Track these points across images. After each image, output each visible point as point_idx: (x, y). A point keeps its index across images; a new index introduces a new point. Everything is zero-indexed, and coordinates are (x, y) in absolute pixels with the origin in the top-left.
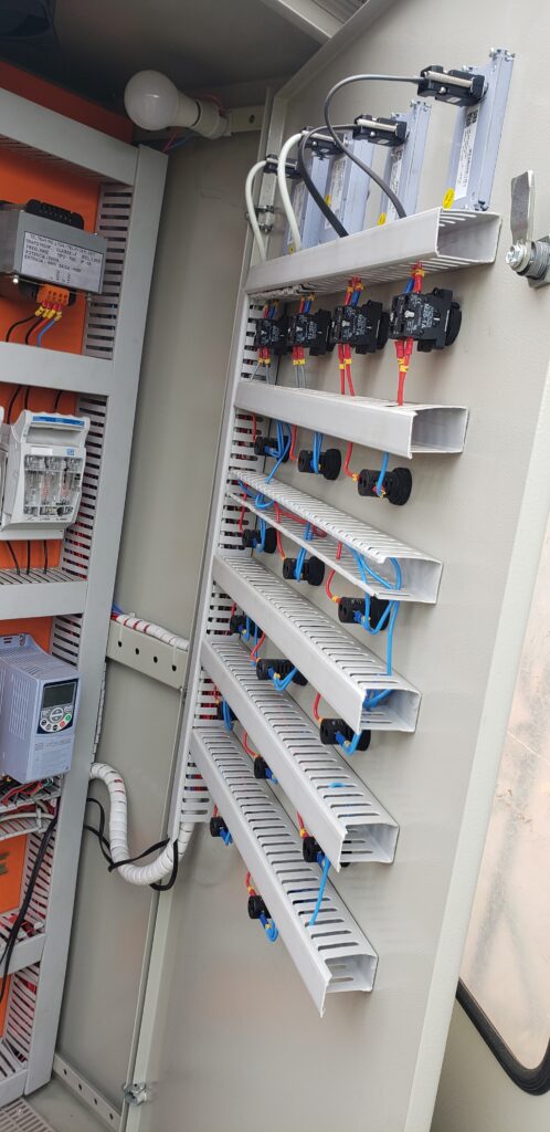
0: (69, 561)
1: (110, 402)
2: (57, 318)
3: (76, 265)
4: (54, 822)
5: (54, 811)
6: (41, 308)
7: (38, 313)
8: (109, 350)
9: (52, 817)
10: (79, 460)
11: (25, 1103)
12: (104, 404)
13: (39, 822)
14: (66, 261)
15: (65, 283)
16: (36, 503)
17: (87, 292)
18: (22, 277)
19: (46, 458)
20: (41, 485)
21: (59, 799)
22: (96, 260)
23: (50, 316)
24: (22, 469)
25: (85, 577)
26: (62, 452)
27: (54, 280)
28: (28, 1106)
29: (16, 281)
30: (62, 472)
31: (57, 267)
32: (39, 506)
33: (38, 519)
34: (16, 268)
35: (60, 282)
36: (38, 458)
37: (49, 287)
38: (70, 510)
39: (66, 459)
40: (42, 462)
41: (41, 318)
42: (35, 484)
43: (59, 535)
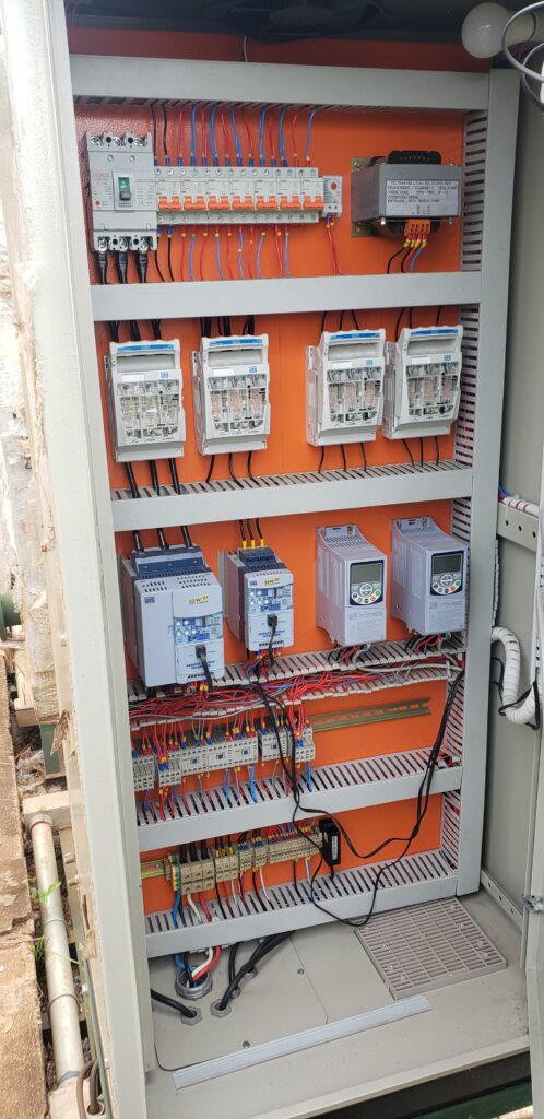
0: (461, 454)
1: (481, 308)
2: (423, 246)
3: (434, 197)
4: (462, 674)
5: (461, 664)
6: (408, 241)
7: (406, 245)
8: (478, 262)
9: (461, 670)
10: (455, 364)
11: (457, 902)
12: (477, 311)
13: (449, 672)
14: (426, 195)
15: (426, 215)
16: (420, 405)
17: (448, 217)
18: (388, 218)
19: (426, 366)
20: (422, 390)
21: (464, 654)
22: (452, 188)
23: (417, 245)
24: (405, 378)
25: (471, 465)
26: (440, 359)
27: (416, 214)
28: (460, 905)
29: (383, 223)
30: (440, 377)
31: (417, 203)
32: (422, 408)
33: (422, 418)
34: (381, 212)
35: (421, 214)
36: (419, 367)
37: (411, 222)
38: (450, 408)
39: (444, 365)
40: (422, 369)
41: (410, 249)
42: (417, 390)
43: (446, 431)
